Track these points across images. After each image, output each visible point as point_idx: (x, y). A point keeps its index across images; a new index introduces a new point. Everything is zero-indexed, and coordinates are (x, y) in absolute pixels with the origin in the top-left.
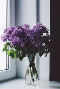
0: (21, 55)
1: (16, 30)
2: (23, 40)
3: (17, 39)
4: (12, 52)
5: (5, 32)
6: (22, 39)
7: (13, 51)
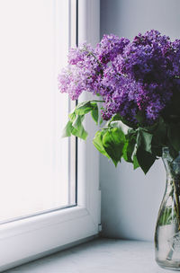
0: (148, 148)
1: (132, 51)
2: (156, 91)
3: (132, 85)
4: (116, 137)
5: (74, 62)
6: (153, 86)
7: (119, 131)
